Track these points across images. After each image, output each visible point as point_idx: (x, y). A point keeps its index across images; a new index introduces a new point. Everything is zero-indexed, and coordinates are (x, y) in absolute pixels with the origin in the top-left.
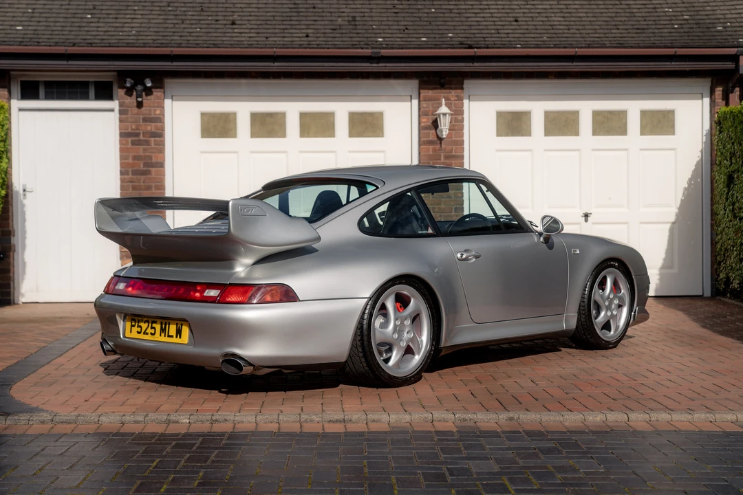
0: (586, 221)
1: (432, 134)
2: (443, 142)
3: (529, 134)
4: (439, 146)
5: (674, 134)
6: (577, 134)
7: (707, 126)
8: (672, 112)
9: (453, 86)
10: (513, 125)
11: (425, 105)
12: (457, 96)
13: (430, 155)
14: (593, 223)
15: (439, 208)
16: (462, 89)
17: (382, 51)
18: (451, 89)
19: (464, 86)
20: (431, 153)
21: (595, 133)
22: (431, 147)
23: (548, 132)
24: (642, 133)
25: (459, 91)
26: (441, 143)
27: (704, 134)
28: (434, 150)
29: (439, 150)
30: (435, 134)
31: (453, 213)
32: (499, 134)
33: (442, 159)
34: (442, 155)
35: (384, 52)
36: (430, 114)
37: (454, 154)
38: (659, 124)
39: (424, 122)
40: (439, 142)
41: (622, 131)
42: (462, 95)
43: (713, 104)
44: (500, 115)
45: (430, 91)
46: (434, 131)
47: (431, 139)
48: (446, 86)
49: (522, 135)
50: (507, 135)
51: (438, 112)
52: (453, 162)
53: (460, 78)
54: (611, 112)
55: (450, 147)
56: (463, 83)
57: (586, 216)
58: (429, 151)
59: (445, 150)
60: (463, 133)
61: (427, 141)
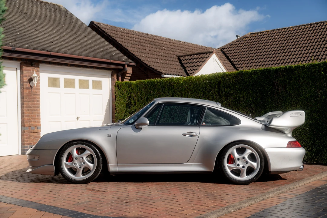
0: (78, 120)
3: (59, 87)
4: (31, 90)
5: (101, 89)
6: (74, 88)
7: (111, 87)
8: (100, 82)
9: (36, 66)
10: (54, 83)
11: (25, 73)
12: (37, 70)
13: (27, 93)
14: (80, 121)
15: (31, 115)
17: (16, 48)
18: (34, 67)
21: (80, 88)
22: (28, 90)
23: (65, 87)
24: (93, 89)
25: (38, 68)
26: (32, 89)
27: (110, 89)
28: (29, 92)
29: (31, 92)
31: (36, 117)
32: (49, 86)
33: (32, 95)
35: (17, 49)
36: (27, 76)
37: (36, 93)
38: (97, 85)
39: (25, 80)
40: (31, 88)
41: (87, 87)
42: (39, 70)
43: (113, 80)
44: (49, 78)
45: (27, 67)
46: (29, 84)
47: (28, 87)
48: (33, 66)
49: (57, 87)
50: (52, 87)
51: (33, 76)
52: (36, 96)
53: (38, 63)
54: (84, 80)
55: (35, 91)
56: (39, 65)
57: (78, 118)
58: (27, 92)
59: (33, 91)
60: (40, 85)
61: (26, 87)
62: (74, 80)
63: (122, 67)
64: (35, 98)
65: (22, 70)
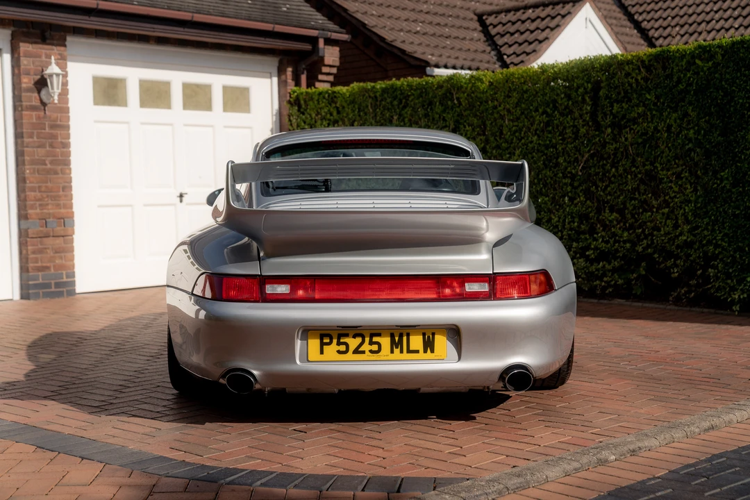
0: (181, 201)
1: (35, 97)
2: (46, 108)
3: (126, 105)
4: (42, 113)
5: (249, 112)
6: (169, 107)
7: (276, 106)
8: (247, 90)
9: (55, 42)
10: (109, 92)
11: (25, 62)
12: (60, 54)
13: (33, 123)
14: (187, 204)
15: (46, 187)
16: (65, 46)
18: (53, 44)
19: (67, 43)
20: (34, 121)
21: (185, 107)
22: (34, 113)
23: (143, 104)
24: (225, 110)
25: (62, 48)
26: (45, 110)
27: (274, 113)
28: (38, 118)
29: (43, 118)
30: (38, 97)
31: (61, 193)
32: (96, 103)
33: (47, 129)
34: (47, 123)
36: (32, 73)
37: (59, 123)
38: (237, 100)
39: (25, 83)
40: (43, 108)
41: (208, 107)
42: (65, 53)
43: (282, 84)
44: (96, 80)
45: (31, 46)
46: (36, 95)
47: (34, 103)
48: (48, 41)
49: (119, 105)
50: (104, 104)
51: (48, 71)
52: (59, 132)
53: (62, 33)
54: (198, 86)
55: (55, 114)
56: (65, 40)
57: (181, 196)
58: (32, 119)
59: (50, 117)
60: (68, 99)
61: (31, 106)
62: (168, 84)
63: (308, 47)
64: (54, 137)
65: (16, 56)
